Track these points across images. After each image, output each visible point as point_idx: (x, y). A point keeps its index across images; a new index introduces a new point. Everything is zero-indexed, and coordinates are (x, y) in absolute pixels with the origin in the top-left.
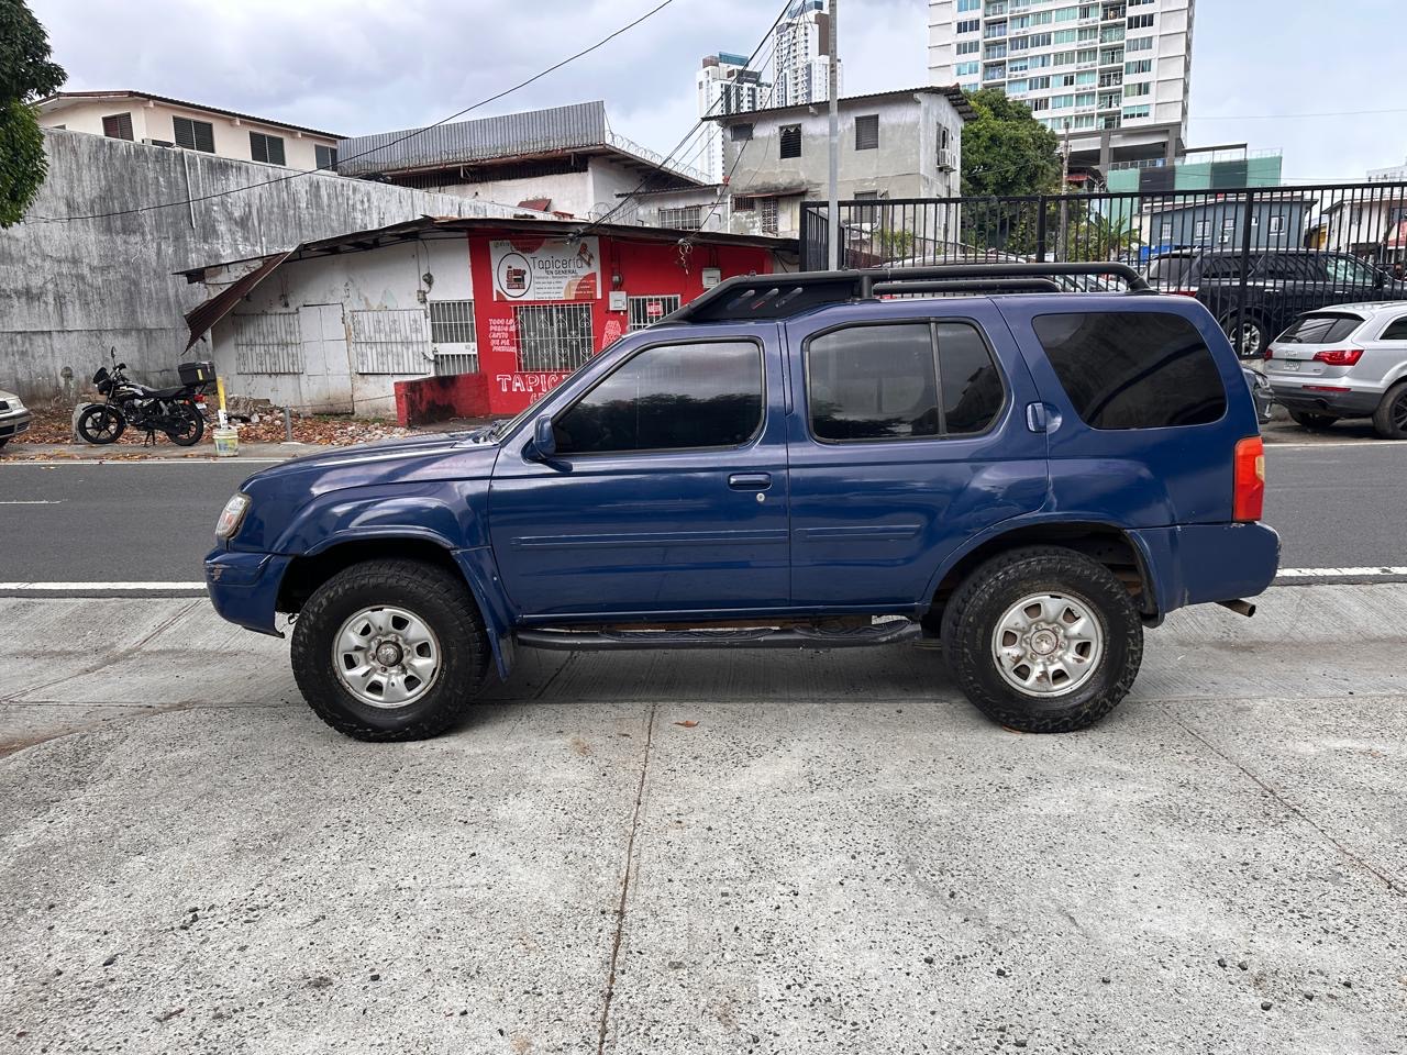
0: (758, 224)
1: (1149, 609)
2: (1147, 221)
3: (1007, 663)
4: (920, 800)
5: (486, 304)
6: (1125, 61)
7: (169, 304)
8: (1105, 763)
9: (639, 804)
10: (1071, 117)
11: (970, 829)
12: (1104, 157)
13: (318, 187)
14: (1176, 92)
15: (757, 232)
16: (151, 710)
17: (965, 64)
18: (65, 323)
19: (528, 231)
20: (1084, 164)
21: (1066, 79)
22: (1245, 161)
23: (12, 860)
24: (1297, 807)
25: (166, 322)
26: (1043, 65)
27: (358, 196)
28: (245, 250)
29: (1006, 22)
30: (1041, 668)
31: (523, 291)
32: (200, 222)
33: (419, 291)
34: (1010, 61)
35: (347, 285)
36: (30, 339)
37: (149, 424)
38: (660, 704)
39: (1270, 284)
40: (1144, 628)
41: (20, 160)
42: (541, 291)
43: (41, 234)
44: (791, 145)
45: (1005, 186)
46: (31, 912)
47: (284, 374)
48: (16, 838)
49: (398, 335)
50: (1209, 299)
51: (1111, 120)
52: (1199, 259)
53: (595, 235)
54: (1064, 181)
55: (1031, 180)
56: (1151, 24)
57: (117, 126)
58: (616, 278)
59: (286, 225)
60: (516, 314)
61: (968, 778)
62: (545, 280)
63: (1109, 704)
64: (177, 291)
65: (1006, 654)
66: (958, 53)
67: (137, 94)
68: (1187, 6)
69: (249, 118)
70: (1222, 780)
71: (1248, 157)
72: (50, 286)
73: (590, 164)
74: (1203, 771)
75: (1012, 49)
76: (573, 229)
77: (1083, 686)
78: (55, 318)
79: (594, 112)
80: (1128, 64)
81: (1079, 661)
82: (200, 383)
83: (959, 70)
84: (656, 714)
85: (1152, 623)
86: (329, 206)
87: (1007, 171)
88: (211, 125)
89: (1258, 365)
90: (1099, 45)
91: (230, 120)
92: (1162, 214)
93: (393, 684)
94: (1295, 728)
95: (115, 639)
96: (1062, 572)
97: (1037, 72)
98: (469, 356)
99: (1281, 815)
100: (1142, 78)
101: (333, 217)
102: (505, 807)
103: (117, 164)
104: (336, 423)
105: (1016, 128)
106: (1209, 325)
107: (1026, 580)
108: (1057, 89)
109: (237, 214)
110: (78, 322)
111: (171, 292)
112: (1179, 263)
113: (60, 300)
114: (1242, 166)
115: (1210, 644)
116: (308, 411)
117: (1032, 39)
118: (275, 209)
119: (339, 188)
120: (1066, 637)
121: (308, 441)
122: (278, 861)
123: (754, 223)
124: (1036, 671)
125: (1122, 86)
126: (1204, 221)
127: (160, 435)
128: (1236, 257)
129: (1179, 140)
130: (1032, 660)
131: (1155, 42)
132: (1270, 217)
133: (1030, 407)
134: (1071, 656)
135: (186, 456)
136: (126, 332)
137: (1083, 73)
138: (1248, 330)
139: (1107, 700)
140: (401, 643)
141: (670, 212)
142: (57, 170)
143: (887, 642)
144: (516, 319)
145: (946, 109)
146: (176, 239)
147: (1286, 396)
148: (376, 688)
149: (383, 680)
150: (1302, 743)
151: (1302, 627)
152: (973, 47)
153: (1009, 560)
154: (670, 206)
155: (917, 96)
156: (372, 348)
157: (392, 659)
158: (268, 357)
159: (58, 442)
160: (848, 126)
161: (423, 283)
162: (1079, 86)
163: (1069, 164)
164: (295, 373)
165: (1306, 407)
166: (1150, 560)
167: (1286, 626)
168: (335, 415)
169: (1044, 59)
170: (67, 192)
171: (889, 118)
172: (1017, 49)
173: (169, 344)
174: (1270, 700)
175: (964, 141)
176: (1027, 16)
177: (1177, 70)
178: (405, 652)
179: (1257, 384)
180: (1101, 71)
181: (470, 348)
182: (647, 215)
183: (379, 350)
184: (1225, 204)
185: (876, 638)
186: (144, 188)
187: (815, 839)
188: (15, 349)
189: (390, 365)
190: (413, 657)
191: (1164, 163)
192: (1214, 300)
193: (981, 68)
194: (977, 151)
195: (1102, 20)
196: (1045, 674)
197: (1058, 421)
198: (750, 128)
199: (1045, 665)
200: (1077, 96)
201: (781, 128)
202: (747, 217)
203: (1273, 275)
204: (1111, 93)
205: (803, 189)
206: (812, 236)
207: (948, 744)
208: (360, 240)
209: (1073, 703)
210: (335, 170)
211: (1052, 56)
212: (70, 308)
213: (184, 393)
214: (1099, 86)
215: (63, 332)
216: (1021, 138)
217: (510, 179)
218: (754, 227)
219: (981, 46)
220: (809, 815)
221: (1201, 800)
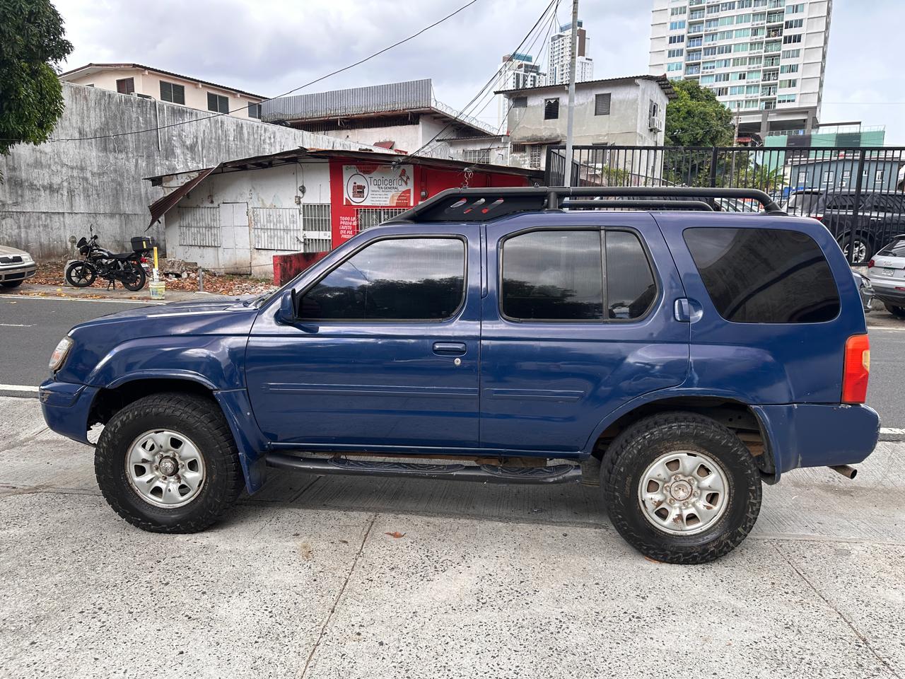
0: (528, 162)
1: (768, 469)
2: (788, 170)
3: (651, 507)
4: (564, 626)
5: (339, 207)
6: (781, 65)
7: (141, 199)
8: (723, 598)
9: (333, 612)
10: (742, 101)
11: (599, 660)
12: (764, 127)
13: (242, 127)
14: (814, 87)
15: (527, 167)
16: (14, 490)
17: (673, 64)
18: (74, 208)
19: (368, 160)
20: (749, 131)
21: (740, 75)
22: (860, 133)
24: (887, 660)
25: (138, 210)
26: (725, 66)
27: (268, 134)
28: (192, 166)
29: (702, 37)
30: (678, 512)
31: (362, 199)
32: (164, 147)
33: (296, 197)
34: (703, 62)
35: (251, 191)
36: (51, 217)
37: (111, 275)
38: (381, 514)
39: (874, 214)
40: (763, 483)
41: (46, 102)
42: (374, 199)
43: (62, 150)
44: (552, 111)
45: (696, 144)
47: (209, 246)
49: (282, 225)
50: (830, 223)
51: (769, 104)
52: (824, 196)
53: (410, 164)
54: (735, 141)
55: (713, 140)
56: (799, 41)
57: (125, 86)
58: (423, 193)
59: (220, 151)
60: (357, 214)
61: (609, 605)
62: (377, 193)
63: (731, 544)
64: (147, 190)
65: (649, 499)
66: (669, 56)
67: (138, 66)
68: (824, 30)
69: (207, 83)
70: (822, 624)
71: (862, 131)
72: (65, 184)
73: (421, 120)
74: (806, 613)
75: (705, 55)
76: (396, 159)
77: (710, 528)
78: (67, 205)
79: (425, 86)
80: (782, 67)
81: (709, 508)
82: (144, 251)
83: (669, 68)
84: (375, 523)
85: (769, 479)
86: (248, 140)
87: (697, 134)
88: (183, 87)
89: (864, 270)
90: (764, 54)
91: (195, 84)
92: (800, 166)
93: (170, 490)
94: (886, 575)
95: (21, 429)
96: (697, 437)
97: (722, 70)
98: (326, 240)
99: (872, 667)
100: (792, 76)
101: (251, 147)
102: (226, 605)
103: (113, 107)
104: (237, 280)
105: (705, 106)
106: (829, 242)
107: (668, 440)
108: (734, 82)
109: (188, 142)
110: (82, 207)
111: (143, 191)
112: (810, 198)
113: (71, 193)
114: (857, 136)
115: (819, 487)
116: (222, 272)
117: (719, 49)
118: (213, 141)
119: (255, 128)
120: (698, 487)
121: (215, 291)
123: (525, 161)
124: (674, 513)
125: (778, 81)
126: (829, 172)
127: (118, 283)
128: (851, 195)
129: (815, 119)
130: (670, 504)
131: (802, 53)
132: (876, 170)
133: (677, 302)
134: (702, 503)
135: (131, 298)
136: (112, 215)
137: (752, 72)
138: (857, 245)
139: (729, 542)
140: (177, 458)
141: (470, 152)
142: (74, 110)
143: (555, 482)
144: (357, 217)
145: (657, 91)
146: (148, 157)
147: (884, 295)
148: (157, 491)
149: (163, 486)
150: (892, 591)
151: (892, 477)
152: (680, 52)
153: (656, 423)
154: (470, 148)
155: (637, 81)
156: (264, 232)
157: (170, 471)
158: (199, 235)
159: (56, 284)
160: (590, 100)
161: (299, 192)
162: (749, 80)
163: (739, 130)
164: (215, 247)
165: (897, 302)
166: (770, 431)
167: (879, 476)
168: (239, 275)
169: (726, 62)
170: (79, 124)
171: (618, 95)
172: (708, 55)
173: (140, 225)
174: (866, 543)
175: (668, 113)
176: (716, 34)
177: (816, 72)
178: (180, 466)
179: (862, 284)
180: (764, 71)
181: (327, 235)
182: (455, 153)
183: (269, 234)
184: (845, 161)
185: (545, 478)
186: (129, 124)
187: (466, 662)
188: (41, 223)
189: (276, 244)
190: (186, 470)
191: (804, 132)
192: (834, 224)
193: (683, 66)
194: (678, 120)
195: (766, 37)
196: (680, 516)
197: (700, 314)
198: (525, 99)
199: (680, 508)
200: (747, 87)
201: (546, 100)
202: (520, 157)
203: (877, 208)
204: (770, 85)
205: (559, 140)
206: (554, 169)
207: (597, 570)
208: (259, 161)
209: (701, 541)
210: (260, 118)
211: (732, 60)
212: (77, 198)
213: (134, 256)
214: (763, 81)
215: (72, 213)
216: (708, 113)
217: (369, 128)
218: (524, 164)
219: (685, 52)
220: (467, 635)
221: (802, 644)
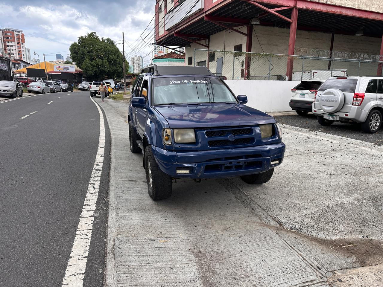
23: (354, 195)
46: (354, 185)
48: (351, 200)
122: (311, 175)
